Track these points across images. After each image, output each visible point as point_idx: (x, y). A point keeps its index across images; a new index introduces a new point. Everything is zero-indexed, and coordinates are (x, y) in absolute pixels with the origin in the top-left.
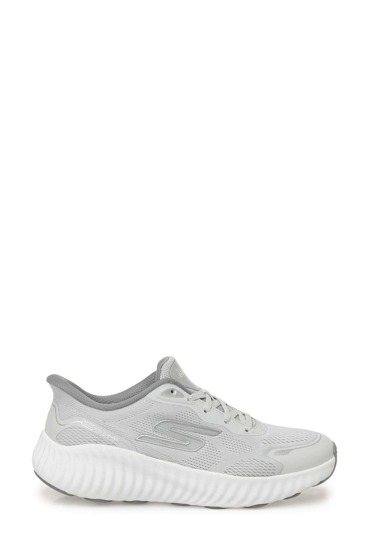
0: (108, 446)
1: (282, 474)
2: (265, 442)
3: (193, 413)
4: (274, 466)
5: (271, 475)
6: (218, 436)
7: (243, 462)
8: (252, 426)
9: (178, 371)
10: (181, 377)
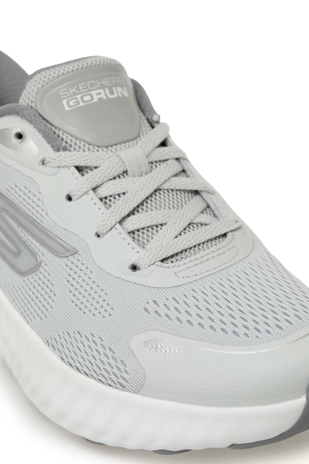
1: (141, 395)
2: (152, 308)
3: (37, 193)
4: (126, 371)
5: (117, 388)
6: (66, 259)
7: (79, 336)
8: (159, 259)
9: (64, 95)
10: (67, 108)
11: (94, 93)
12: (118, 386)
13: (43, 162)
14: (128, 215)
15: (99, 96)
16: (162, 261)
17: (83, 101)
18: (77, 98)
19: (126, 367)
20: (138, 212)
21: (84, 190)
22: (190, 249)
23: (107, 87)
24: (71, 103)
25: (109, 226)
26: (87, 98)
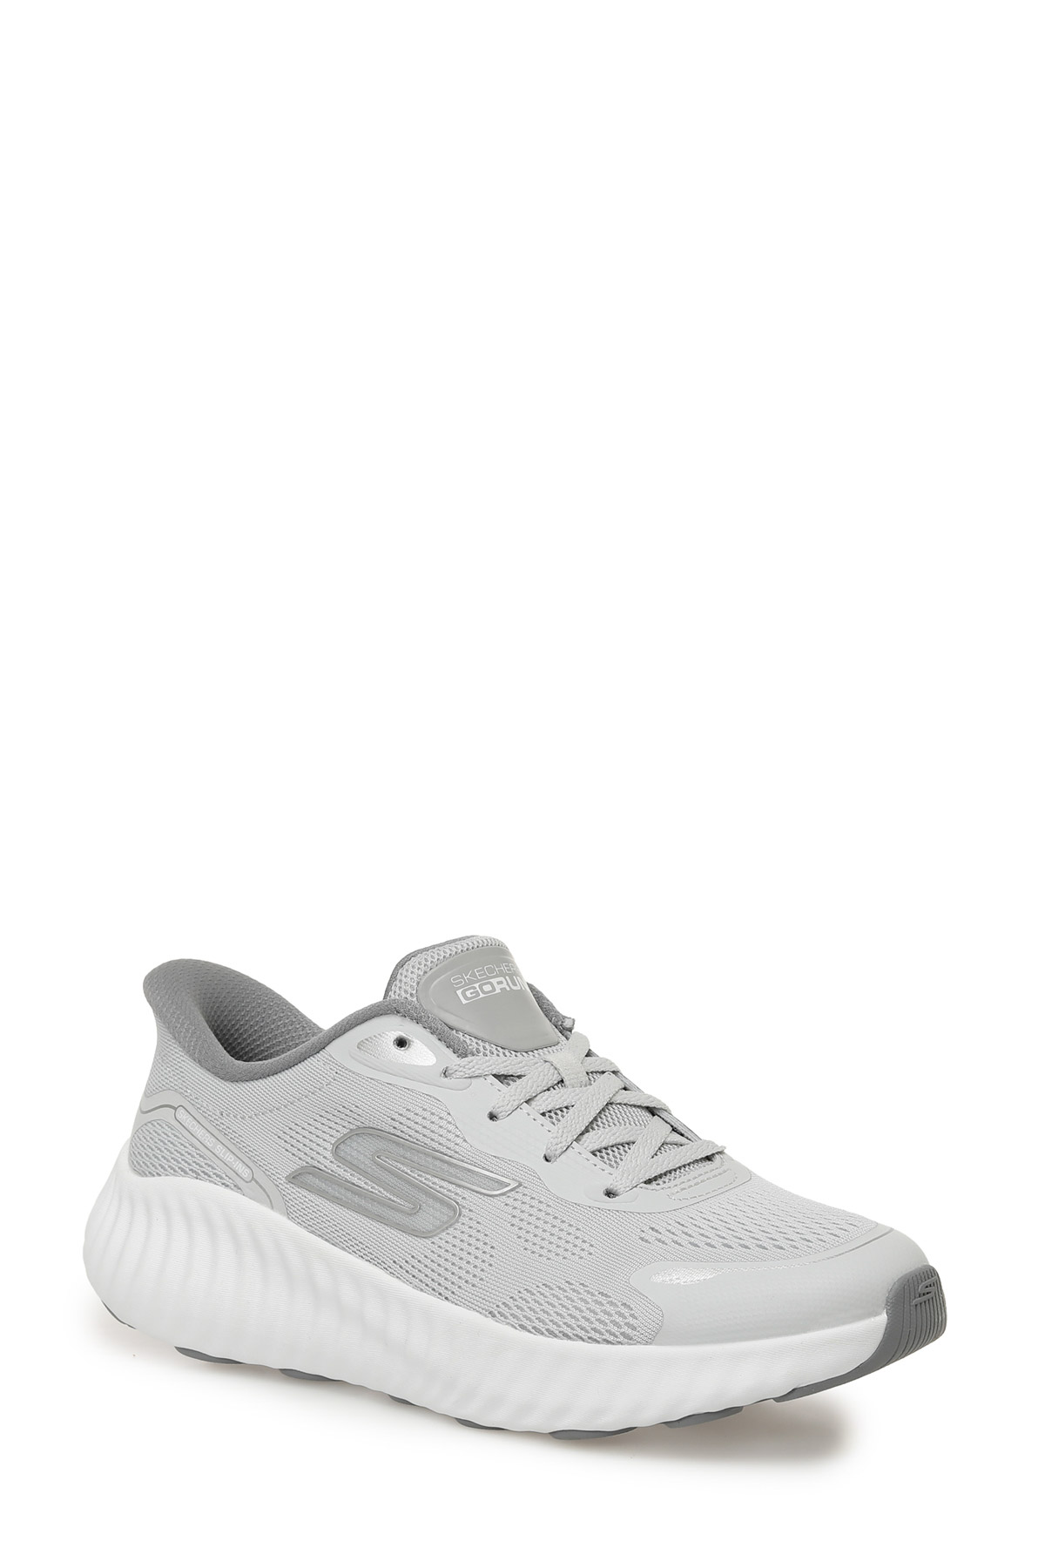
0: (222, 1189)
1: (656, 1345)
2: (650, 1235)
3: (444, 1115)
4: (632, 1316)
5: (620, 1343)
6: (504, 1197)
7: (547, 1289)
8: (642, 1181)
9: (457, 984)
10: (464, 1002)
11: (494, 981)
12: (621, 1339)
13: (445, 1073)
14: (586, 1130)
15: (502, 986)
16: (649, 1182)
17: (483, 992)
18: (475, 988)
19: (632, 1309)
20: (593, 1129)
21: (516, 1103)
22: (675, 1170)
23: (508, 975)
24: (468, 994)
25: (565, 1144)
26: (487, 988)
